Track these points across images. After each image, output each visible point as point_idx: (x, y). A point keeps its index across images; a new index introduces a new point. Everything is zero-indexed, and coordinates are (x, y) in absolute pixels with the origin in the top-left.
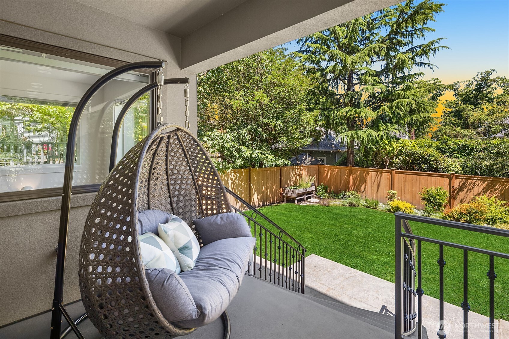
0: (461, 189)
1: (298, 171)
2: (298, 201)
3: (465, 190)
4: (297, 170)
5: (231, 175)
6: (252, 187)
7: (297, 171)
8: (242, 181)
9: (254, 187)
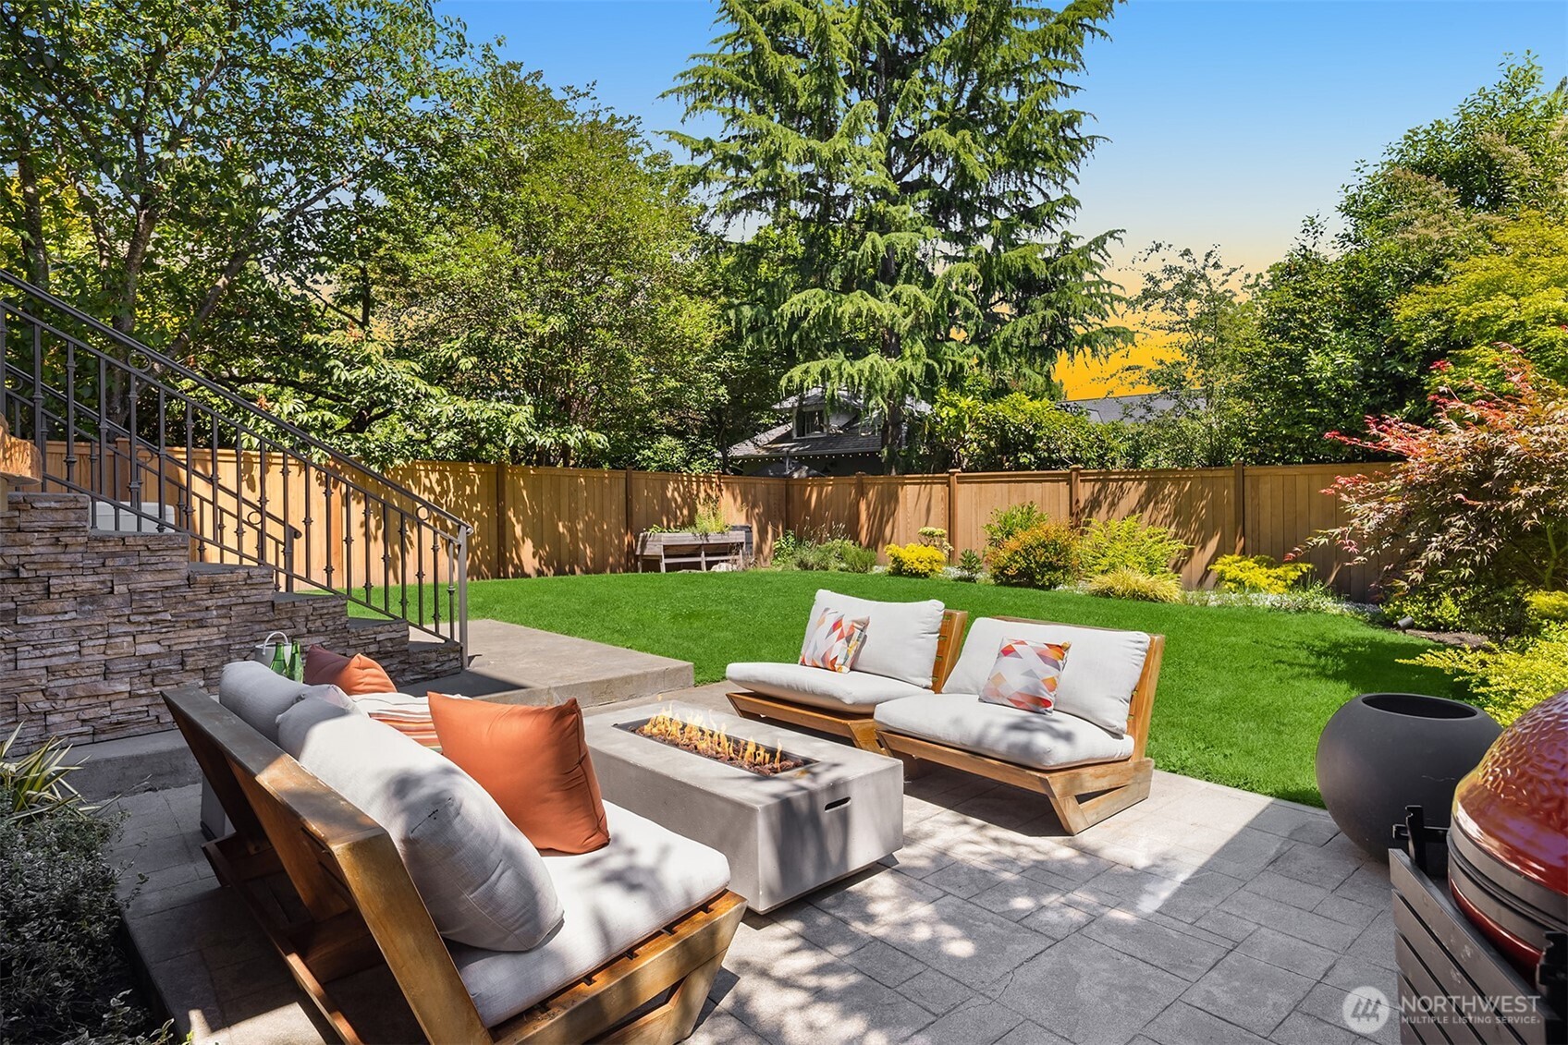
0: (1094, 504)
1: (702, 488)
2: (670, 568)
3: (1105, 507)
4: (698, 486)
5: (427, 476)
6: (514, 519)
7: (698, 491)
8: (472, 499)
9: (518, 521)
